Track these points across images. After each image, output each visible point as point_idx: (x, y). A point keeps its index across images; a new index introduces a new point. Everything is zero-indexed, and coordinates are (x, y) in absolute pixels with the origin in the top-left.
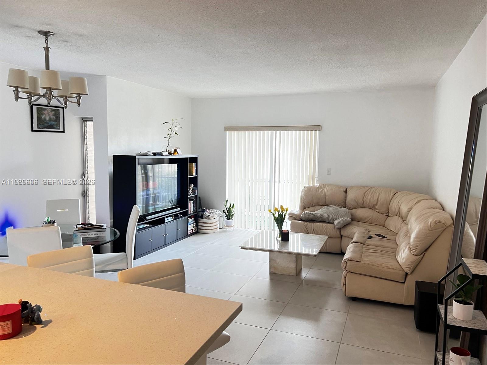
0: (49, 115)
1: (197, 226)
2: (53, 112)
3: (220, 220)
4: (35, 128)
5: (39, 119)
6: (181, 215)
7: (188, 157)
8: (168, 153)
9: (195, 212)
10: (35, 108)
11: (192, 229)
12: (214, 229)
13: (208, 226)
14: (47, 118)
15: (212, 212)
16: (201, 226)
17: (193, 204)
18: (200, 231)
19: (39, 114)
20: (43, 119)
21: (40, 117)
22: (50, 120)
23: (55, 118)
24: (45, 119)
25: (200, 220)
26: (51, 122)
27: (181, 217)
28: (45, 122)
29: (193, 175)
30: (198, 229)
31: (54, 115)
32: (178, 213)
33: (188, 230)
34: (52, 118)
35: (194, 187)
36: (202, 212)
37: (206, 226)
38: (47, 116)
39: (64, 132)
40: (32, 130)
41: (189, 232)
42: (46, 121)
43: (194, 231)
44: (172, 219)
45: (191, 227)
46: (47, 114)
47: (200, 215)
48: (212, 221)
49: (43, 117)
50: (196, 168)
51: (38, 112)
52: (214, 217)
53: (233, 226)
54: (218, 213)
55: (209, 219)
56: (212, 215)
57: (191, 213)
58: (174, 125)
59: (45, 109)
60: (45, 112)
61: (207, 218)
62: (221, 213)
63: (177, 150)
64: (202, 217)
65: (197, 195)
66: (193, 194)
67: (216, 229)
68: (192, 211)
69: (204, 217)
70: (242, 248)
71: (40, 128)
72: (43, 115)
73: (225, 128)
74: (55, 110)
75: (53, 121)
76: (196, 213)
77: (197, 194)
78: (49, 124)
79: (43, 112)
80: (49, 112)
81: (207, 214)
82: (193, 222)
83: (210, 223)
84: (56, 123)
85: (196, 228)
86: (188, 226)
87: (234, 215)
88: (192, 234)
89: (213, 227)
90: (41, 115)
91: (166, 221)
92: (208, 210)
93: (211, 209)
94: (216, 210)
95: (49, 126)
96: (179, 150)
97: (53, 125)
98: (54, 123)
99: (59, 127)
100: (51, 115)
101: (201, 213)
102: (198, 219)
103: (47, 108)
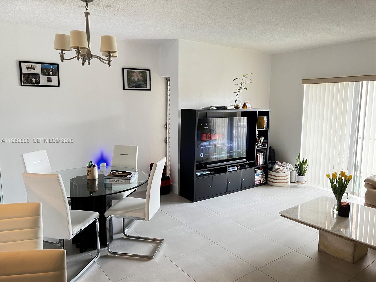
0: (137, 76)
1: (266, 177)
2: (141, 74)
3: (292, 174)
4: (126, 87)
5: (129, 80)
6: (248, 166)
7: (258, 110)
8: (234, 107)
9: (264, 164)
10: (126, 71)
11: (260, 180)
12: (283, 183)
13: (276, 180)
14: (136, 79)
15: (283, 165)
16: (270, 178)
17: (263, 156)
18: (269, 182)
19: (129, 76)
20: (132, 80)
21: (130, 78)
22: (138, 80)
23: (143, 78)
24: (134, 80)
25: (269, 172)
26: (139, 82)
27: (248, 167)
28: (134, 83)
29: (263, 129)
30: (267, 180)
31: (142, 76)
32: (245, 164)
33: (255, 181)
34: (140, 78)
35: (264, 140)
36: (271, 164)
37: (275, 179)
38: (136, 77)
39: (150, 90)
40: (124, 89)
41: (256, 182)
42: (135, 81)
43: (262, 182)
44: (237, 169)
45: (258, 178)
46: (136, 75)
47: (270, 168)
48: (281, 174)
49: (132, 78)
50: (267, 122)
51: (129, 74)
52: (283, 171)
53: (304, 182)
54: (289, 167)
55: (278, 172)
56: (282, 168)
57: (260, 165)
58: (244, 80)
59: (134, 72)
60: (135, 74)
61: (276, 171)
62: (293, 168)
63: (247, 104)
64: (271, 169)
65: (267, 148)
66: (263, 147)
67: (285, 183)
68: (262, 162)
69: (274, 169)
70: (282, 216)
71: (130, 87)
72: (132, 76)
73: (302, 81)
74: (143, 72)
75: (141, 81)
76: (266, 165)
77: (267, 146)
78: (138, 84)
79: (133, 74)
80: (138, 74)
81: (277, 167)
82: (262, 173)
83: (279, 177)
84: (143, 83)
85: (265, 179)
86: (255, 177)
87: (307, 171)
88: (259, 185)
89: (282, 181)
90: (131, 77)
91: (228, 171)
92: (279, 163)
93: (283, 163)
94: (288, 164)
95: (137, 85)
96: (249, 104)
97: (140, 85)
98: (141, 83)
99: (146, 86)
100: (140, 76)
101: (270, 166)
102: (268, 171)
103: (136, 71)
